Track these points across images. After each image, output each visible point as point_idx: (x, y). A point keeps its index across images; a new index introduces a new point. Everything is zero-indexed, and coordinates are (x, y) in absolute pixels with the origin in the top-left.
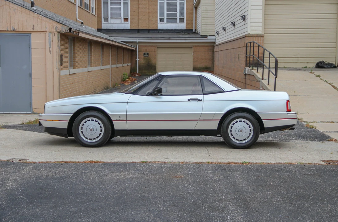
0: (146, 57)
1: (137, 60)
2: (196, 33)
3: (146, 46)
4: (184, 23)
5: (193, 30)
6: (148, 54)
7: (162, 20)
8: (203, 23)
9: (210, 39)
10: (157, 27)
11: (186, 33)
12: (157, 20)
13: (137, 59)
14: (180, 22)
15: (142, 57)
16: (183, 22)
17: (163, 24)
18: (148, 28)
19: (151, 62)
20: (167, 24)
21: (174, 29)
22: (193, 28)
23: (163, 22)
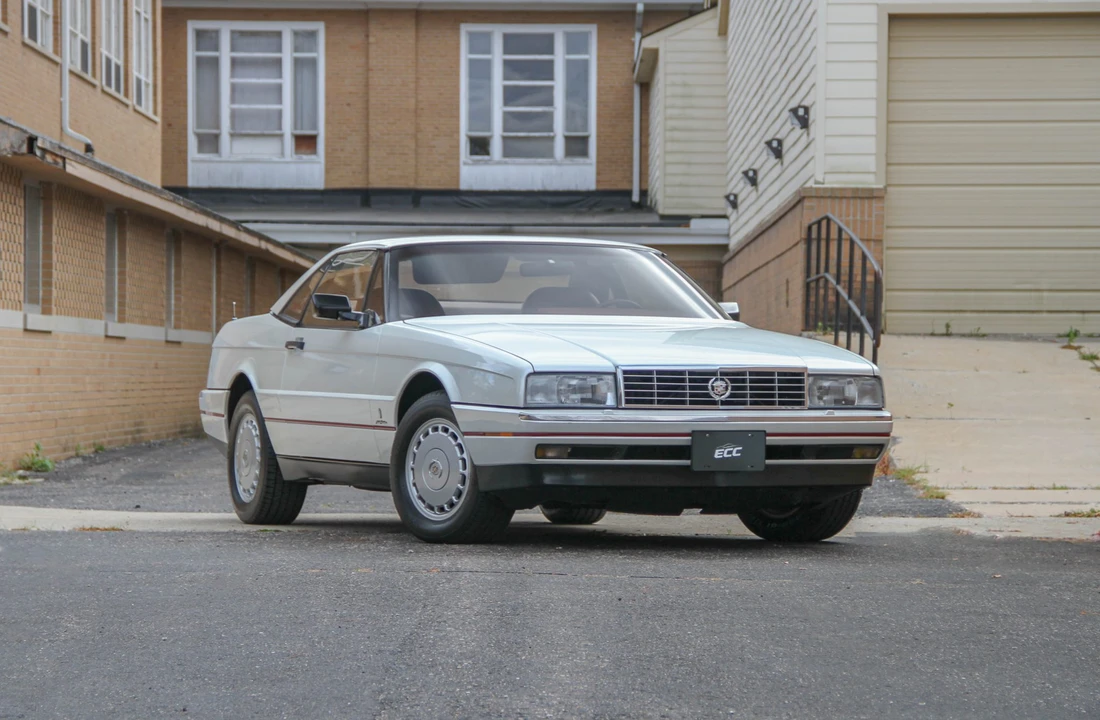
2: (644, 205)
4: (588, 161)
5: (629, 193)
8: (669, 158)
9: (702, 232)
10: (457, 177)
11: (596, 209)
12: (457, 147)
14: (568, 153)
16: (584, 153)
17: (486, 163)
18: (411, 185)
20: (506, 163)
21: (537, 186)
22: (631, 182)
23: (486, 157)
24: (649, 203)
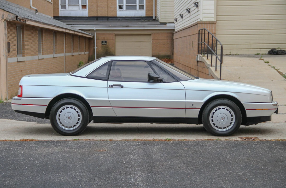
0: (104, 45)
1: (94, 49)
2: (156, 20)
3: (104, 34)
4: (144, 10)
5: (152, 17)
6: (106, 42)
7: (121, 7)
8: (162, 10)
9: (169, 26)
10: (116, 14)
11: (145, 21)
12: (116, 7)
13: (94, 47)
14: (140, 8)
15: (100, 45)
16: (143, 8)
17: (122, 11)
18: (107, 16)
19: (109, 50)
20: (126, 11)
21: (133, 16)
22: (153, 15)
23: (122, 10)
24: (157, 19)
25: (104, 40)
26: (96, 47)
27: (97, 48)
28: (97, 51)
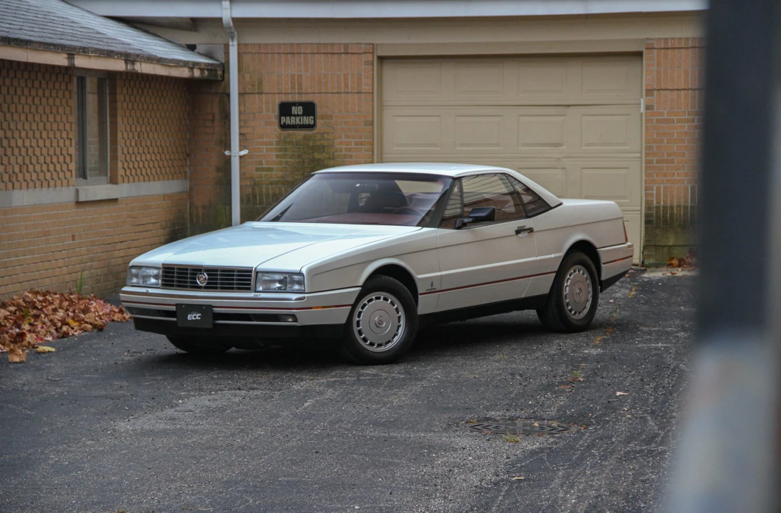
0: (299, 134)
1: (228, 161)
3: (293, 51)
6: (309, 109)
13: (228, 147)
15: (268, 128)
25: (297, 99)
26: (242, 148)
27: (245, 152)
28: (243, 177)
